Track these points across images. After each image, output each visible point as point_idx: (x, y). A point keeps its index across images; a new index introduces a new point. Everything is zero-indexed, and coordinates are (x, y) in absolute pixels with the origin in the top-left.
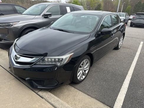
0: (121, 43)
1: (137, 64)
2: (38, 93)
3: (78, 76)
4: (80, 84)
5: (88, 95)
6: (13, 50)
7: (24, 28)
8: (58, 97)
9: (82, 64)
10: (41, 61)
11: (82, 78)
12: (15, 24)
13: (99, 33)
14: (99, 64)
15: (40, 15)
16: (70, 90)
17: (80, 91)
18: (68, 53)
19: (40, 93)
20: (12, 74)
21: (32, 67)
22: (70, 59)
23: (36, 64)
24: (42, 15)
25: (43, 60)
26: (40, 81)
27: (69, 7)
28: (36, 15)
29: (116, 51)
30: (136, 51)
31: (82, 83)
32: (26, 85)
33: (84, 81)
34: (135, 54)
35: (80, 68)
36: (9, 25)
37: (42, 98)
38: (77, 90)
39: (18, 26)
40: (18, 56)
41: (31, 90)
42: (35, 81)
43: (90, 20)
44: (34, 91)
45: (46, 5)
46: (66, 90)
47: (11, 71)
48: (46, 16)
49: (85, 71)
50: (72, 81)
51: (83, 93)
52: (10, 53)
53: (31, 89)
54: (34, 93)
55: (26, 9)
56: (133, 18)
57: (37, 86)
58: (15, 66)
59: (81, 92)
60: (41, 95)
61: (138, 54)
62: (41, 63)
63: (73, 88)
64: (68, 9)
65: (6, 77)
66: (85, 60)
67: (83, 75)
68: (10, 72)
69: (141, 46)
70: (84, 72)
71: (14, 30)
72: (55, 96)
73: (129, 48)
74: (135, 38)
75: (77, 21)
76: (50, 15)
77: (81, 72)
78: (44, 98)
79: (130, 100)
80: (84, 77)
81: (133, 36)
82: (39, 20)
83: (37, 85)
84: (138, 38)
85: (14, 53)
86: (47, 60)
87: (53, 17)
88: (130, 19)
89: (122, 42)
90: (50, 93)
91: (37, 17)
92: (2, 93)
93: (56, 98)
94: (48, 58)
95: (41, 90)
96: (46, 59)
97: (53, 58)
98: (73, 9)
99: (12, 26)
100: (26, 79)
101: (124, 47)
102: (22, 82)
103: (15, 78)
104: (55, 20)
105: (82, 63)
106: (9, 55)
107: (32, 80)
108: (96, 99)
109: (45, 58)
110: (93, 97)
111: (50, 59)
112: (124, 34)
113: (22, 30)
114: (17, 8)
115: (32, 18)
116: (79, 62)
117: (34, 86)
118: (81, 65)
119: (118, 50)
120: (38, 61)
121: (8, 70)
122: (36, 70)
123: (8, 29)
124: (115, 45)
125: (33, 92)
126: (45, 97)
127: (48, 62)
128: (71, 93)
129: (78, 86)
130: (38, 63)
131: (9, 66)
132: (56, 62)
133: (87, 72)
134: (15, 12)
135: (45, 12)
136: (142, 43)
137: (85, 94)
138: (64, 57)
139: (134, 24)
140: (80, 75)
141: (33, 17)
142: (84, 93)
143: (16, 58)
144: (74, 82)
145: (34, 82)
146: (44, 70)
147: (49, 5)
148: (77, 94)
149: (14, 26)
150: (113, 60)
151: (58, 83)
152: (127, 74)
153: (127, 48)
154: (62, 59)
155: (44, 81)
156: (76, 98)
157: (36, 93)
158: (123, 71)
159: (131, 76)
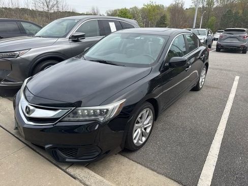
0: (203, 80)
1: (231, 114)
2: (67, 170)
3: (134, 137)
4: (138, 151)
5: (153, 170)
6: (23, 97)
7: (38, 60)
8: (101, 175)
9: (141, 118)
10: (71, 115)
11: (142, 141)
12: (23, 54)
13: (166, 65)
14: (168, 116)
15: (65, 36)
16: (122, 163)
17: (138, 163)
18: (118, 99)
19: (71, 170)
20: (20, 140)
21: (57, 125)
22: (121, 109)
23: (63, 120)
24: (68, 36)
25: (75, 113)
26: (71, 149)
27: (113, 23)
28: (59, 37)
29: (195, 94)
30: (229, 93)
31: (142, 149)
32: (45, 158)
33: (145, 146)
34: (227, 97)
35: (137, 125)
36: (13, 56)
37: (75, 178)
38: (133, 162)
39: (29, 57)
40: (31, 108)
41: (54, 166)
42: (61, 150)
43: (150, 42)
44: (60, 166)
45: (74, 20)
46: (113, 164)
47: (19, 133)
48: (75, 39)
49: (145, 129)
50: (124, 148)
51: (143, 168)
52: (16, 104)
53: (54, 164)
54: (60, 170)
55: (42, 28)
57: (65, 159)
58: (25, 126)
59: (139, 166)
60: (72, 173)
61: (232, 96)
62: (72, 119)
63: (126, 159)
64: (112, 26)
65: (10, 144)
66: (144, 111)
67: (143, 136)
68: (16, 135)
69: (236, 84)
70: (144, 130)
71: (21, 64)
72: (96, 174)
73: (217, 88)
74: (225, 70)
75: (129, 45)
76: (83, 36)
77: (139, 130)
78: (78, 179)
79: (223, 176)
80: (144, 139)
81: (222, 68)
82: (64, 45)
83: (65, 156)
84: (230, 71)
85: (23, 103)
86: (82, 112)
87: (87, 40)
88: (215, 39)
89: (205, 78)
90: (87, 170)
91: (60, 40)
93: (98, 177)
94: (84, 110)
95: (72, 164)
97: (92, 110)
98: (120, 26)
99: (18, 56)
100: (47, 147)
101: (208, 87)
102: (38, 153)
103: (25, 145)
104: (91, 44)
105: (140, 116)
106: (15, 106)
107: (56, 148)
108: (166, 176)
109: (79, 110)
110: (160, 174)
111: (86, 111)
112: (207, 65)
113: (36, 62)
114: (25, 25)
115: (52, 43)
116: (137, 113)
117: (59, 159)
118: (138, 119)
119: (199, 92)
120: (67, 115)
121: (14, 132)
123: (11, 63)
124: (193, 84)
125: (58, 169)
126: (79, 177)
127: (83, 115)
128: (123, 167)
129: (134, 155)
130: (66, 119)
131: (14, 126)
132: (96, 116)
133: (148, 130)
135: (73, 32)
136: (237, 78)
137: (148, 168)
138: (110, 107)
139: (222, 46)
140: (137, 136)
141: (54, 40)
142: (145, 167)
143: (28, 111)
144: (128, 149)
145: (60, 152)
146: (76, 130)
147: (80, 20)
148: (134, 169)
149: (22, 57)
150: (192, 109)
151: (100, 151)
152: (216, 131)
153: (213, 88)
154: (107, 110)
155: (77, 149)
156: (131, 175)
157: (63, 170)
158: (209, 127)
159: (223, 135)
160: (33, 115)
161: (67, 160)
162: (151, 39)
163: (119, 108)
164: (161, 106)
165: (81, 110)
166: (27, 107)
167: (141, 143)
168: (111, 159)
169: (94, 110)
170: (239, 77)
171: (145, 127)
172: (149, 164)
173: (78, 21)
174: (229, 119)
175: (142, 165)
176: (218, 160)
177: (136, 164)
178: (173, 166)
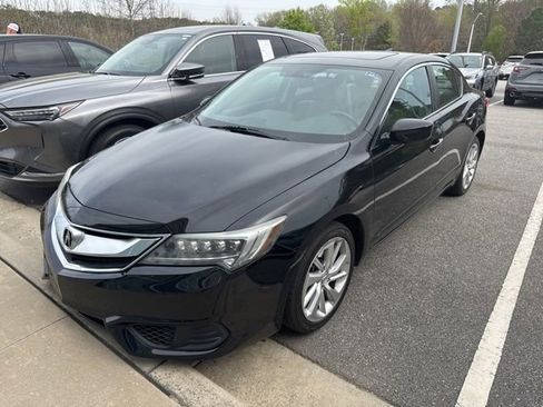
0: (472, 171)
1: (536, 252)
2: (153, 374)
3: (305, 303)
4: (316, 334)
5: (347, 379)
6: (59, 208)
7: (100, 125)
9: (322, 259)
10: (162, 251)
11: (324, 312)
12: (67, 112)
13: (383, 137)
14: (386, 254)
15: (159, 72)
16: (276, 360)
17: (313, 362)
18: (267, 217)
19: (161, 374)
21: (129, 273)
22: (274, 240)
23: (144, 262)
24: (167, 73)
25: (170, 247)
27: (268, 42)
28: (146, 74)
29: (453, 203)
30: (533, 201)
31: (324, 329)
32: (106, 344)
33: (331, 322)
34: (529, 212)
35: (311, 275)
36: (46, 116)
37: (168, 393)
38: (302, 359)
39: (81, 119)
40: (76, 233)
41: (124, 363)
42: (138, 328)
43: (350, 85)
44: (137, 365)
45: (181, 35)
46: (258, 362)
47: (51, 287)
48: (182, 78)
49: (332, 284)
50: (283, 326)
51: (326, 372)
52: (47, 222)
53: (126, 360)
54: (137, 374)
55: (112, 53)
56: (516, 71)
57: (150, 349)
58: (62, 273)
59: (317, 369)
60: (162, 382)
62: (162, 260)
63: (287, 352)
64: (266, 48)
65: (32, 311)
66: (331, 244)
67: (326, 299)
68: (46, 291)
70: (328, 287)
71: (64, 133)
72: (215, 386)
73: (505, 190)
74: (524, 148)
75: (300, 91)
76: (198, 72)
77: (317, 287)
78: (175, 395)
79: (513, 399)
80: (329, 307)
81: (517, 143)
82: (159, 91)
83: (149, 343)
84: (536, 149)
85: (60, 223)
86: (185, 245)
87: (208, 79)
88: (501, 77)
89: (475, 168)
90: (196, 376)
91: (148, 80)
92: (14, 376)
93: (221, 393)
94: (190, 240)
95: (163, 361)
96: (180, 243)
97: (207, 240)
98: (282, 49)
99: (57, 116)
100: (108, 320)
101: (482, 187)
102: (92, 333)
103: (65, 314)
104: (217, 89)
105: (320, 254)
106: (45, 226)
107: (127, 324)
109: (178, 239)
110: (365, 389)
111: (194, 243)
112: (481, 136)
113: (95, 130)
114: (78, 49)
116: (312, 248)
117: (136, 348)
118: (316, 261)
119: (459, 198)
120: (152, 251)
121: (41, 283)
122: (151, 287)
123: (43, 131)
124: (449, 179)
125: (132, 371)
126: (176, 392)
127: (188, 253)
128: (279, 371)
129: (307, 343)
130: (150, 260)
131: (42, 271)
132: (219, 254)
133: (339, 287)
134: (68, 66)
135: (179, 63)
137: (335, 374)
138: (248, 234)
140: (313, 301)
141: (136, 81)
142: (330, 371)
143: (70, 240)
144: (292, 328)
145: (137, 332)
147: (193, 35)
148: (304, 374)
149: (66, 117)
150: (443, 239)
151: (226, 335)
152: (499, 291)
153: (494, 189)
154: (243, 241)
155: (174, 329)
156: (298, 390)
157: (142, 373)
158: (483, 281)
159: (515, 302)
160: (79, 249)
161: (154, 352)
162: (352, 77)
163: (270, 237)
164: (371, 231)
165: (184, 239)
166: (66, 231)
167: (321, 314)
168: (254, 349)
169: (212, 241)
171: (332, 279)
172: (338, 365)
173: (186, 42)
174: (531, 262)
175: (322, 366)
176: (502, 362)
177: (309, 363)
178: (394, 371)
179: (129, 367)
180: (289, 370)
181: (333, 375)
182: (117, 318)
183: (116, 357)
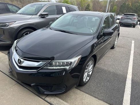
1: (134, 63)
4: (85, 86)
5: (95, 97)
7: (20, 29)
8: (65, 101)
9: (88, 66)
10: (48, 65)
12: (11, 24)
13: (101, 34)
15: (36, 14)
19: (48, 99)
20: (13, 79)
21: (39, 71)
23: (43, 68)
24: (38, 14)
27: (65, 7)
28: (33, 15)
30: (130, 50)
31: (87, 84)
33: (89, 82)
34: (130, 53)
35: (86, 71)
36: (5, 26)
37: (51, 104)
39: (14, 27)
40: (22, 60)
42: (41, 86)
43: (86, 20)
46: (72, 94)
48: (42, 16)
51: (89, 96)
53: (37, 95)
54: (41, 99)
56: (122, 18)
59: (87, 95)
60: (49, 101)
61: (132, 52)
64: (64, 9)
65: (7, 82)
67: (88, 76)
68: (10, 76)
69: (133, 45)
70: (88, 73)
71: (9, 30)
73: (124, 47)
74: (126, 37)
75: (75, 21)
76: (47, 15)
79: (136, 100)
80: (88, 78)
81: (124, 36)
82: (35, 20)
83: (44, 90)
84: (128, 37)
86: (55, 63)
87: (50, 17)
89: (117, 42)
90: (58, 99)
91: (33, 16)
95: (47, 95)
97: (61, 62)
98: (69, 10)
99: (8, 26)
100: (32, 85)
101: (119, 47)
103: (17, 83)
107: (38, 85)
108: (104, 101)
109: (53, 62)
110: (100, 100)
111: (57, 63)
112: (119, 34)
115: (28, 18)
119: (114, 49)
122: (43, 75)
123: (4, 30)
125: (40, 98)
127: (56, 66)
128: (77, 96)
129: (83, 88)
130: (45, 67)
132: (64, 66)
133: (90, 73)
135: (41, 12)
136: (133, 42)
137: (92, 96)
139: (122, 23)
141: (30, 16)
142: (91, 95)
143: (20, 62)
145: (40, 88)
147: (45, 5)
148: (84, 97)
149: (11, 26)
150: (112, 60)
152: (127, 73)
153: (121, 47)
154: (71, 62)
156: (83, 101)
157: (42, 99)
158: (123, 71)
159: (131, 75)
160: (23, 65)
161: (45, 93)
162: (87, 18)
165: (55, 62)
166: (19, 60)
167: (87, 80)
170: (134, 41)
171: (89, 71)
172: (92, 94)
173: (44, 6)
174: (133, 66)
175: (88, 94)
176: (132, 91)
178: (107, 95)
179: (38, 97)
180: (80, 96)
181: (91, 96)
182: (34, 84)
183: (34, 95)
